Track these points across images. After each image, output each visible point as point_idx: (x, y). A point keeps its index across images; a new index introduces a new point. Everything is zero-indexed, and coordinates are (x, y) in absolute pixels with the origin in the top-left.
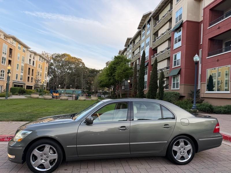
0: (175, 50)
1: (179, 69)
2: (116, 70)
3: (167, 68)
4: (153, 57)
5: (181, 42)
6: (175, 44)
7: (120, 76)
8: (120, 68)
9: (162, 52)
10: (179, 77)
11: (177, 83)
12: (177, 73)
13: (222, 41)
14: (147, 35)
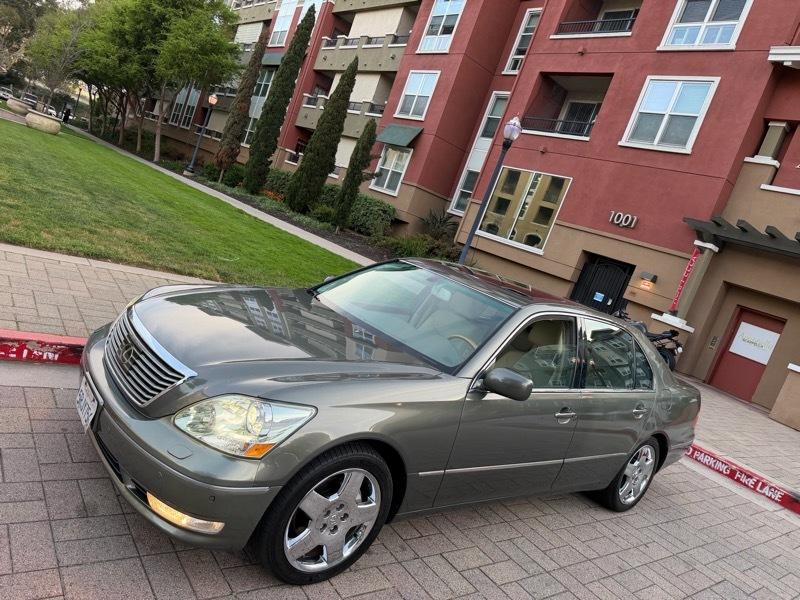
0: (424, 57)
1: (414, 127)
2: (168, 30)
3: (372, 108)
4: (329, 44)
5: (450, 38)
6: (428, 34)
7: (179, 66)
8: (187, 33)
9: (369, 40)
10: (409, 156)
11: (396, 175)
12: (408, 141)
13: (564, 94)
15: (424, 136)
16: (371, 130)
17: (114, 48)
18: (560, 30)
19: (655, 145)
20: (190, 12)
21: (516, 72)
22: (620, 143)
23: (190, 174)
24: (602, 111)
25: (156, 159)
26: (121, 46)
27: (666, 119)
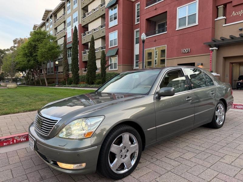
0: (111, 28)
1: (116, 49)
2: (38, 48)
3: (102, 48)
4: (84, 35)
5: (117, 20)
6: (110, 22)
7: (44, 57)
8: (43, 47)
9: (95, 30)
10: (117, 57)
11: (115, 64)
12: (115, 53)
13: (155, 23)
14: (74, 8)
15: (119, 50)
16: (103, 54)
17: (25, 59)
18: (147, 5)
19: (187, 26)
20: (42, 41)
21: (139, 22)
22: (176, 30)
23: (58, 86)
24: (168, 23)
25: (47, 85)
26: (27, 57)
27: (187, 18)
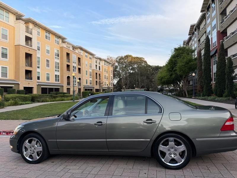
7: (182, 70)
8: (181, 61)
9: (233, 33)
14: (213, 16)
17: (168, 73)
20: (181, 56)
23: (194, 97)
25: (187, 97)
26: (170, 72)
